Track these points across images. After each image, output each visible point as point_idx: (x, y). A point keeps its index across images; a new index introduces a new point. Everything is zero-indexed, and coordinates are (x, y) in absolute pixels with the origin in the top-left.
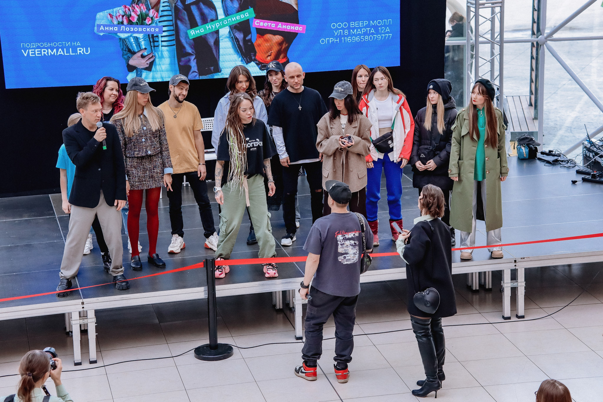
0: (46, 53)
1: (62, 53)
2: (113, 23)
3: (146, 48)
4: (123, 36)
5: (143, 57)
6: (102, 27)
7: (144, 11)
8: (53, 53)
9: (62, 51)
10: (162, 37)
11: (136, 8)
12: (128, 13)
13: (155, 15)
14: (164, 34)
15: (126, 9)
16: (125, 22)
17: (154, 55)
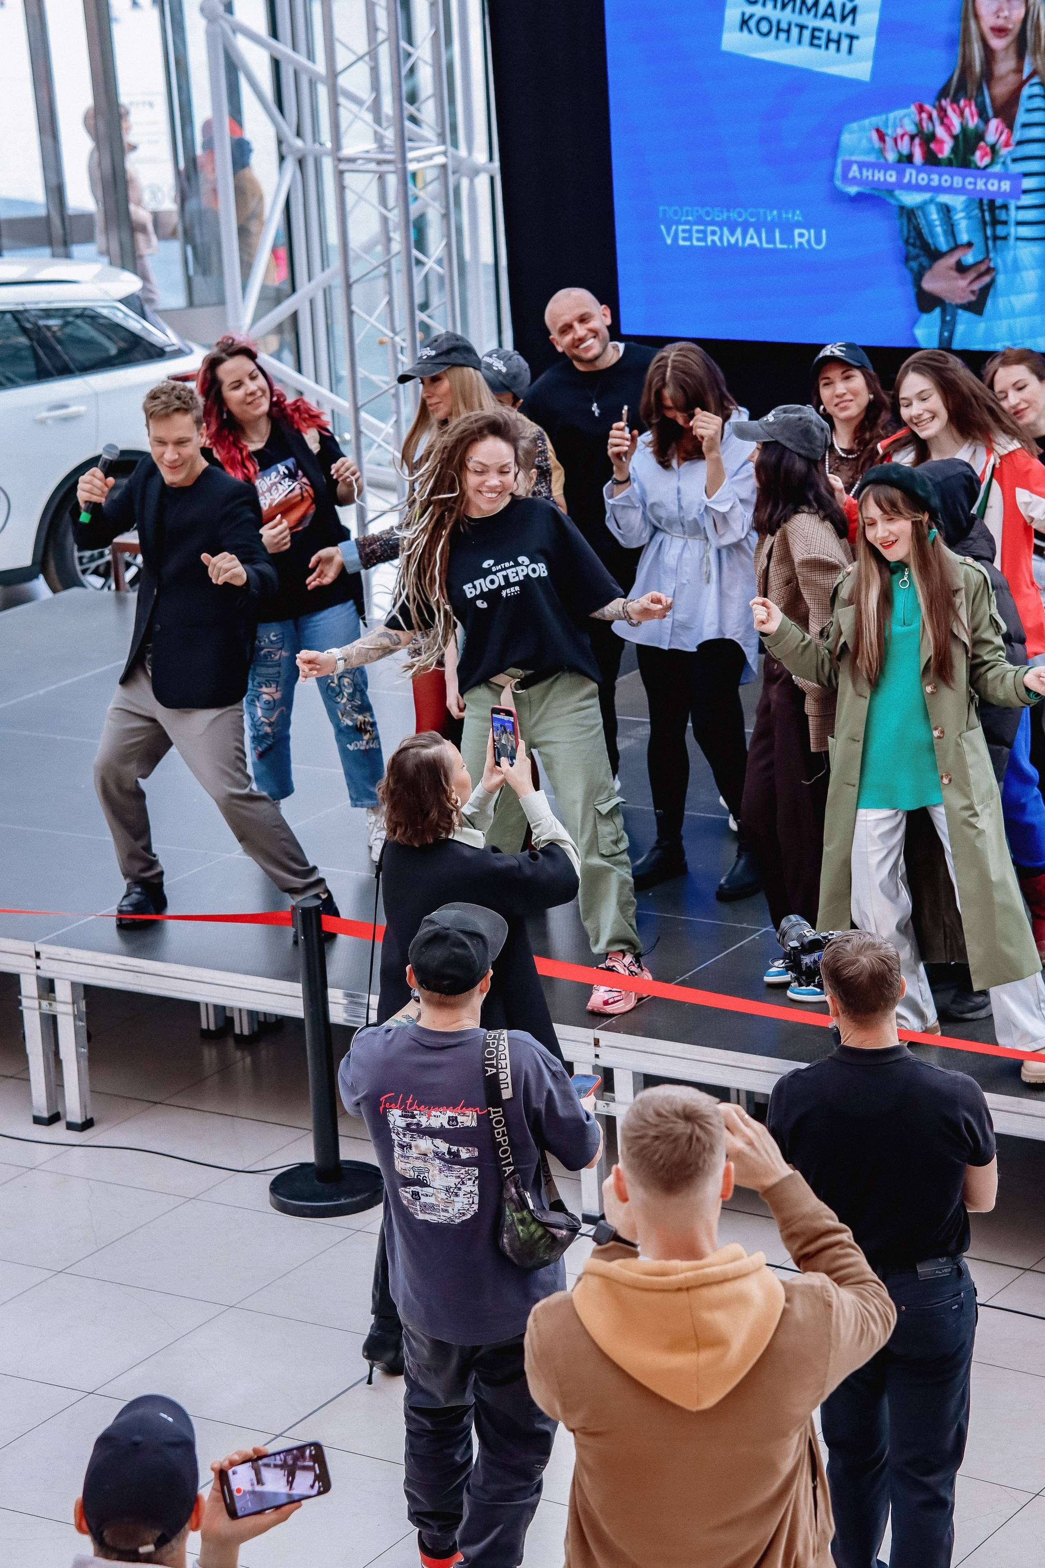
0: (716, 238)
1: (756, 241)
2: (885, 159)
3: (973, 241)
4: (911, 199)
5: (961, 268)
6: (855, 168)
7: (973, 123)
8: (733, 241)
9: (755, 236)
10: (1019, 208)
11: (950, 112)
12: (927, 126)
13: (1003, 137)
14: (1026, 200)
15: (924, 116)
16: (918, 158)
17: (992, 265)
